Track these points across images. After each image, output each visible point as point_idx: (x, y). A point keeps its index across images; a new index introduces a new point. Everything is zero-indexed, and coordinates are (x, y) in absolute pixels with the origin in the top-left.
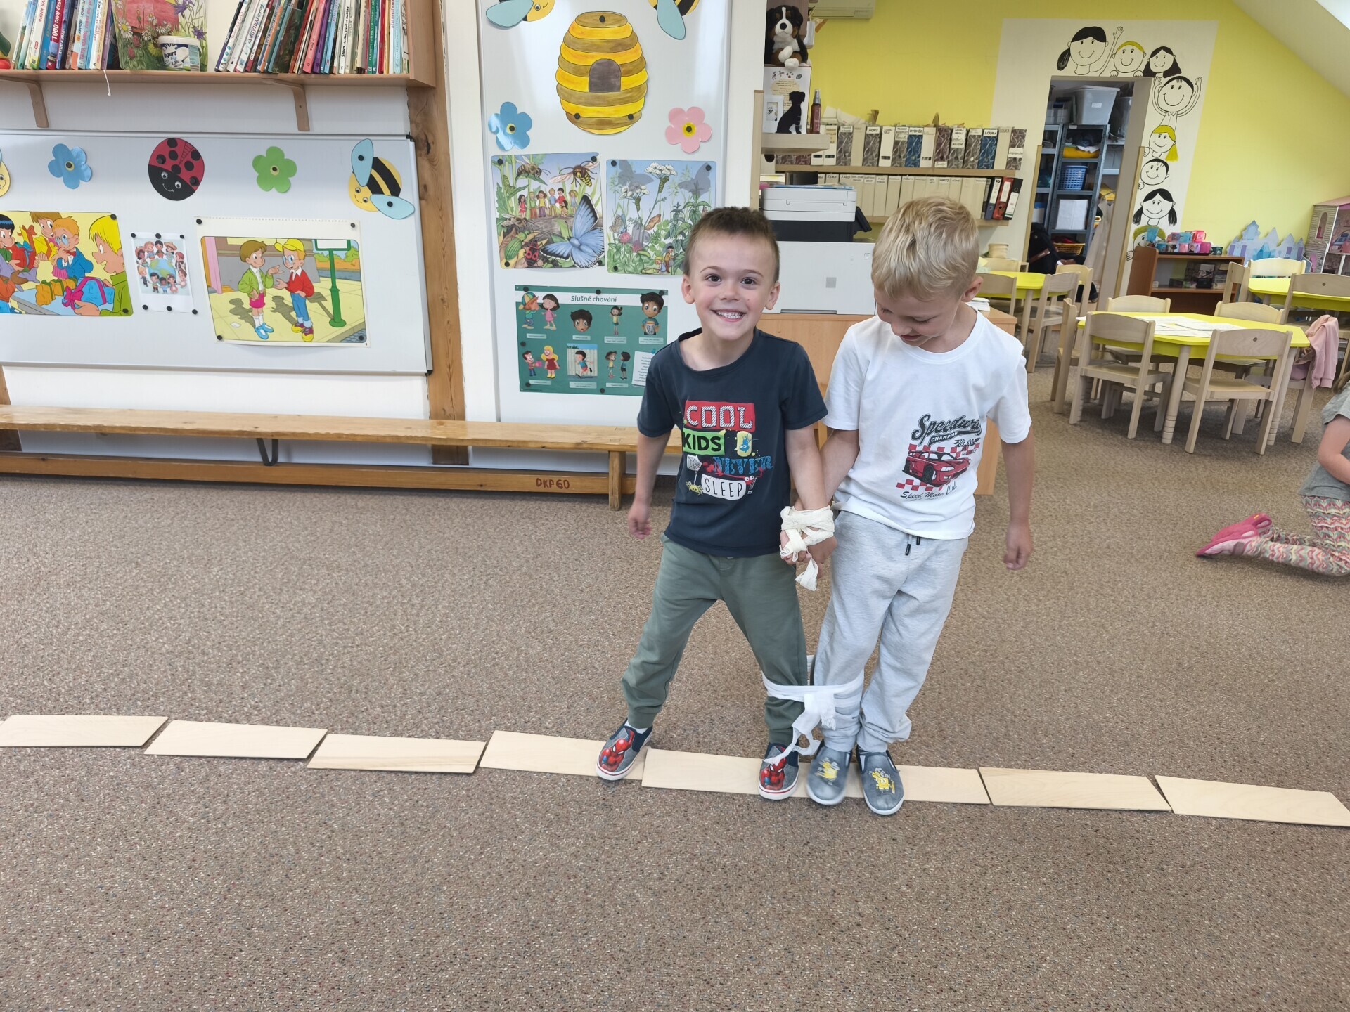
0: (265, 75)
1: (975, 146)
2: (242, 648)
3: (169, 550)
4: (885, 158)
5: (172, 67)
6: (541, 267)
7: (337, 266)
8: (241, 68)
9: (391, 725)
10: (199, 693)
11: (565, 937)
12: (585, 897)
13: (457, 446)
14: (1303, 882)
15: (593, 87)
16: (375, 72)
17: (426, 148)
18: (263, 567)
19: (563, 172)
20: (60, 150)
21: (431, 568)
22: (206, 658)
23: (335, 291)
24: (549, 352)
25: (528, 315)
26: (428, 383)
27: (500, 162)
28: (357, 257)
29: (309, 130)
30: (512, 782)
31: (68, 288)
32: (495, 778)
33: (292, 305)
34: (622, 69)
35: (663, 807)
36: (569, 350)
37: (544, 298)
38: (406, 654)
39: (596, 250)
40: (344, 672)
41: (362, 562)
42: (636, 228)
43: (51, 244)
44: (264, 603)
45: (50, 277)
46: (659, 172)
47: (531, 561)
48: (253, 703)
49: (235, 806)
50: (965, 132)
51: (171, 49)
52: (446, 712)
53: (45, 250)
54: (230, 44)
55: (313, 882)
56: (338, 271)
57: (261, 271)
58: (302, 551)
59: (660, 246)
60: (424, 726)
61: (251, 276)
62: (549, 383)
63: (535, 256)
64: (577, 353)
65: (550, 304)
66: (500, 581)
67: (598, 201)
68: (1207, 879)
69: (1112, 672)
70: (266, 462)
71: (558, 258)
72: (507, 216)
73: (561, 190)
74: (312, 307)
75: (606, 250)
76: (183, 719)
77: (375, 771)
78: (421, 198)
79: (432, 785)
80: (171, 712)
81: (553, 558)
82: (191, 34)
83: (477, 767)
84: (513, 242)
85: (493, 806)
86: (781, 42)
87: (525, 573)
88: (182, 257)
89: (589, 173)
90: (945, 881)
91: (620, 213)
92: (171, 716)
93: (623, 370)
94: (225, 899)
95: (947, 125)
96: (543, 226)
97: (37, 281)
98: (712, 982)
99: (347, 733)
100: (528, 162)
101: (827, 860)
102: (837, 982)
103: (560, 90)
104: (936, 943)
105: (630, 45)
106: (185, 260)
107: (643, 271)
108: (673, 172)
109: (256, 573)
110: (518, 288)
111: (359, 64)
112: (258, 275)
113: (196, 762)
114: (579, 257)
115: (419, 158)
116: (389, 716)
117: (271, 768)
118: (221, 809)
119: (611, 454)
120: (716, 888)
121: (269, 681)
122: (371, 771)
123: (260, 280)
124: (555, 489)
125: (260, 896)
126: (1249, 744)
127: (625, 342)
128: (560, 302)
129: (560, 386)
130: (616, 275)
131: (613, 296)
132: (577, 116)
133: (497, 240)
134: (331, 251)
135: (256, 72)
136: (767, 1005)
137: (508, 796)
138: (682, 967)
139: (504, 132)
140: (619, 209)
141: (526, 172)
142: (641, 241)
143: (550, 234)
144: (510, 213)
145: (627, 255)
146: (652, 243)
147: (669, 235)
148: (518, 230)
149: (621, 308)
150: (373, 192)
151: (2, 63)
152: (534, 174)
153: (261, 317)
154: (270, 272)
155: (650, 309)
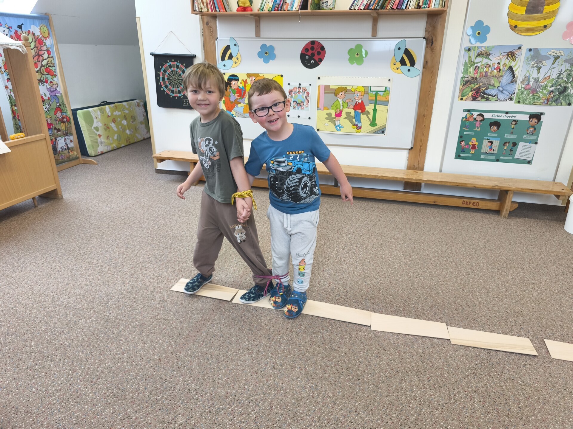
5: (325, 8)
6: (480, 101)
7: (378, 99)
13: (417, 183)
15: (528, 11)
16: (426, 8)
17: (431, 44)
19: (502, 55)
20: (263, 46)
23: (375, 110)
24: (474, 141)
25: (466, 124)
26: (409, 153)
27: (469, 50)
28: (388, 95)
33: (354, 116)
34: (546, 2)
36: (484, 141)
37: (477, 116)
39: (510, 92)
42: (535, 82)
46: (555, 54)
56: (379, 101)
57: (342, 100)
59: (546, 91)
61: (338, 103)
62: (470, 155)
63: (478, 95)
64: (488, 142)
65: (481, 118)
67: (517, 69)
72: (467, 76)
73: (499, 63)
74: (363, 117)
75: (516, 93)
78: (424, 68)
84: (467, 88)
88: (309, 94)
89: (516, 55)
91: (528, 75)
96: (485, 81)
97: (245, 103)
100: (484, 49)
103: (509, 14)
106: (310, 95)
107: (534, 103)
108: (563, 54)
110: (465, 110)
111: (420, 4)
112: (341, 102)
114: (501, 96)
115: (427, 49)
123: (341, 104)
124: (471, 206)
127: (516, 137)
128: (485, 117)
129: (476, 157)
130: (519, 105)
131: (514, 115)
132: (516, 27)
133: (459, 87)
134: (377, 92)
135: (368, 9)
139: (474, 36)
140: (528, 73)
141: (482, 55)
142: (536, 89)
143: (488, 85)
144: (469, 74)
145: (527, 95)
146: (542, 90)
147: (552, 86)
148: (471, 83)
149: (518, 121)
150: (402, 65)
151: (249, 9)
152: (486, 56)
153: (339, 121)
154: (347, 101)
155: (533, 122)
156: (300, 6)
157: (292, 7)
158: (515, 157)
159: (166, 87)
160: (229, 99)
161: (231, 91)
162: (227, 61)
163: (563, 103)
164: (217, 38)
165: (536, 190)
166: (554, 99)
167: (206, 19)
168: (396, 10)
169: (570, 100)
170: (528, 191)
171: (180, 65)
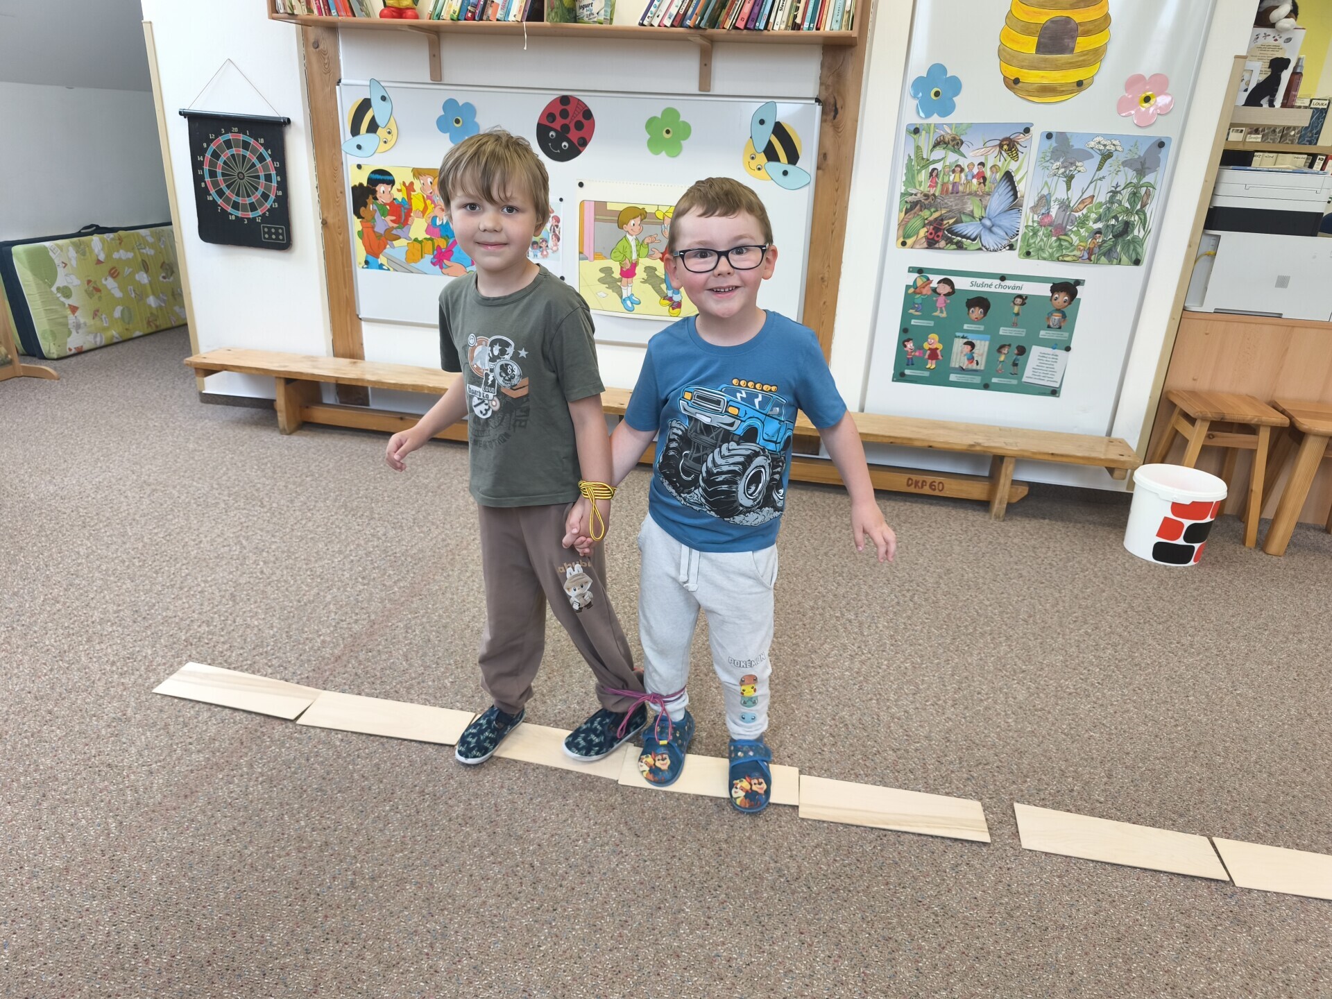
0: (694, 31)
5: (586, 19)
6: (943, 249)
13: (811, 436)
15: (1040, 48)
16: (810, 29)
17: (833, 114)
19: (988, 144)
20: (450, 105)
24: (933, 341)
25: (916, 300)
27: (916, 131)
31: (439, 247)
33: (663, 277)
34: (1080, 29)
36: (956, 340)
37: (939, 282)
39: (1009, 232)
42: (1062, 209)
43: (428, 202)
45: (422, 235)
46: (1102, 148)
51: (588, 1)
53: (421, 207)
57: (637, 239)
61: (626, 244)
62: (926, 374)
63: (938, 236)
64: (966, 344)
65: (945, 289)
67: (1022, 178)
71: (964, 240)
72: (914, 191)
73: (982, 164)
78: (818, 168)
84: (915, 219)
88: (558, 220)
89: (1018, 146)
91: (1045, 192)
96: (954, 204)
97: (410, 239)
100: (949, 131)
103: (1002, 52)
106: (560, 225)
107: (1060, 258)
108: (1119, 148)
110: (911, 270)
111: (797, 20)
112: (633, 243)
114: (988, 240)
115: (825, 124)
123: (634, 249)
124: (926, 490)
127: (1024, 335)
128: (956, 287)
129: (939, 378)
130: (1028, 261)
131: (1018, 283)
132: (1017, 81)
133: (897, 216)
135: (681, 27)
139: (927, 98)
140: (1046, 187)
141: (945, 143)
142: (1064, 225)
143: (960, 213)
144: (918, 187)
145: (1045, 239)
146: (1077, 227)
148: (923, 207)
149: (1026, 297)
150: (770, 159)
151: (409, 13)
152: (953, 146)
153: (630, 288)
154: (646, 241)
155: (1059, 300)
156: (525, 11)
157: (507, 13)
158: (1024, 379)
159: (220, 193)
160: (373, 228)
161: (375, 208)
162: (364, 137)
163: (1124, 258)
164: (340, 81)
165: (1062, 456)
166: (1104, 249)
167: (313, 33)
168: (745, 31)
169: (1137, 254)
170: (1046, 457)
171: (252, 141)
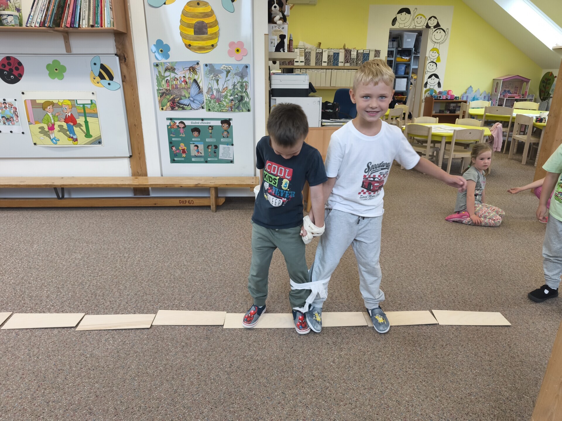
0: (49, 28)
1: (361, 57)
2: (47, 280)
3: (14, 238)
4: (324, 62)
5: (7, 24)
6: (177, 110)
7: (87, 111)
8: (38, 25)
9: (114, 309)
10: (27, 301)
11: (189, 395)
12: (198, 377)
13: (144, 188)
14: (488, 349)
15: (195, 33)
16: (99, 27)
17: (124, 60)
18: (57, 244)
19: (185, 69)
21: (133, 240)
22: (30, 285)
23: (86, 122)
24: (182, 146)
26: (130, 161)
27: (157, 65)
28: (95, 107)
29: (71, 52)
30: (167, 330)
32: (160, 329)
33: (67, 129)
34: (208, 25)
35: (232, 337)
37: (179, 123)
38: (121, 278)
39: (200, 102)
40: (93, 288)
41: (102, 239)
42: (217, 92)
44: (57, 260)
46: (226, 69)
47: (177, 236)
48: (51, 304)
49: (43, 349)
50: (356, 51)
51: (5, 17)
52: (138, 302)
54: (32, 14)
55: (77, 380)
56: (88, 113)
57: (52, 114)
58: (75, 236)
59: (228, 100)
60: (129, 309)
61: (48, 117)
62: (183, 159)
63: (174, 105)
64: (195, 146)
65: (182, 126)
66: (163, 245)
67: (200, 81)
68: (452, 350)
69: (416, 269)
70: (59, 198)
71: (184, 106)
72: (162, 89)
73: (184, 77)
74: (76, 129)
75: (205, 102)
76: (19, 312)
77: (106, 330)
78: (123, 81)
79: (132, 334)
80: (14, 310)
81: (186, 234)
82: (14, 10)
83: (152, 325)
84: (164, 99)
85: (159, 342)
86: (275, 14)
87: (174, 241)
89: (196, 70)
90: (348, 359)
91: (210, 86)
92: (14, 311)
93: (215, 153)
94: (37, 390)
95: (349, 48)
96: (177, 92)
98: (251, 409)
99: (94, 314)
100: (169, 65)
101: (300, 354)
102: (303, 405)
103: (182, 34)
104: (344, 385)
105: (211, 15)
107: (221, 111)
108: (232, 69)
109: (54, 246)
110: (168, 119)
111: (91, 23)
112: (51, 116)
113: (25, 331)
114: (193, 105)
115: (121, 64)
116: (113, 305)
117: (59, 332)
118: (36, 351)
119: (211, 188)
120: (254, 369)
121: (59, 294)
122: (105, 330)
123: (52, 118)
124: (187, 204)
125: (53, 388)
126: (468, 295)
127: (215, 141)
128: (186, 125)
129: (188, 160)
130: (210, 113)
131: (209, 121)
132: (190, 45)
133: (157, 99)
134: (84, 105)
135: (43, 27)
136: (274, 417)
137: (165, 336)
138: (239, 404)
139: (158, 53)
140: (210, 84)
141: (169, 69)
142: (220, 98)
143: (180, 96)
145: (214, 104)
146: (224, 99)
147: (231, 96)
148: (167, 94)
149: (213, 126)
150: (101, 79)
152: (172, 70)
153: (53, 135)
154: (56, 114)
155: (225, 127)
158: (220, 158)
163: (244, 109)
165: (230, 185)
166: (236, 107)
169: (248, 107)
170: (224, 186)
